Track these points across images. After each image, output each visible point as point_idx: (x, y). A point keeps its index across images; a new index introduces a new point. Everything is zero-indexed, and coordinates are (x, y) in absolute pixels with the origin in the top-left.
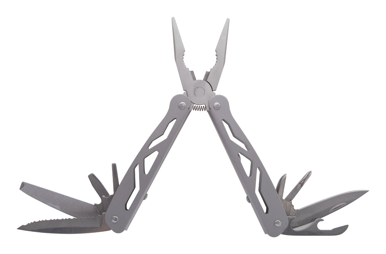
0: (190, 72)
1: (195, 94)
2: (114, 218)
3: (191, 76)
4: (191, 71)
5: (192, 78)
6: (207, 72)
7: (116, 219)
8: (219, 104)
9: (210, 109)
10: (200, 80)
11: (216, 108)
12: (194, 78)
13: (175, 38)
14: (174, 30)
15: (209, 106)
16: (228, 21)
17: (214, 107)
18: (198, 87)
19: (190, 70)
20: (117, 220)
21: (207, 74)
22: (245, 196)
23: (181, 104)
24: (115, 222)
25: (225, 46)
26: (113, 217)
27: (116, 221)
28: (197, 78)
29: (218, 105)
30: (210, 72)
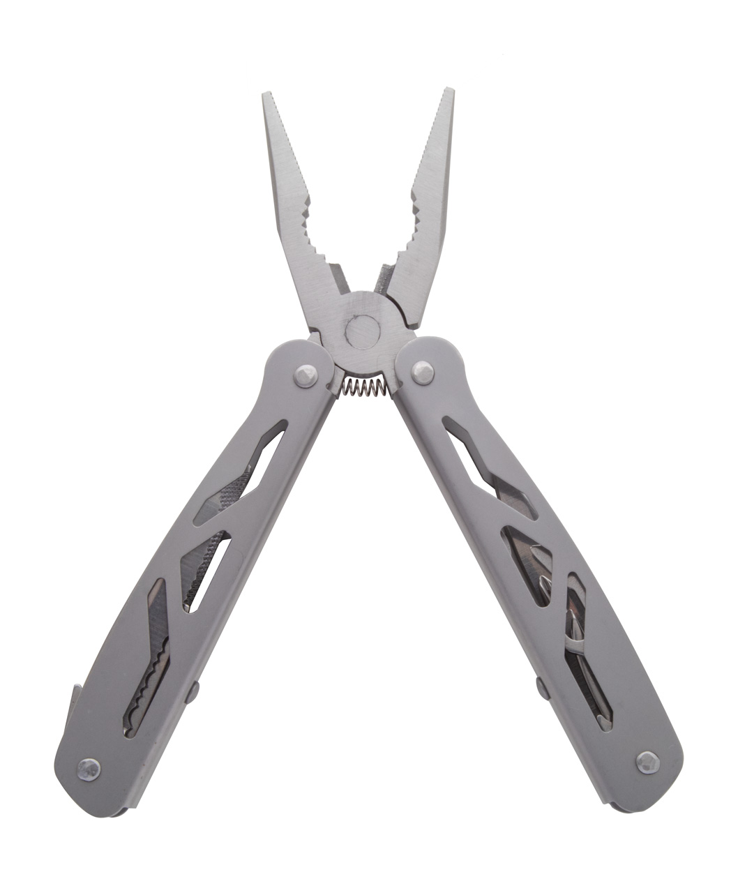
0: (329, 267)
1: (347, 340)
2: (87, 766)
3: (332, 279)
4: (332, 266)
5: (335, 286)
6: (384, 265)
7: (92, 770)
8: (431, 368)
9: (400, 383)
10: (365, 293)
11: (420, 380)
12: (344, 288)
13: (275, 158)
14: (270, 133)
15: (396, 376)
16: (449, 98)
17: (414, 379)
18: (356, 317)
19: (330, 260)
20: (96, 771)
21: (387, 274)
22: (534, 676)
23: (302, 371)
24: (90, 778)
25: (442, 178)
26: (84, 763)
27: (93, 775)
28: (353, 287)
29: (426, 368)
30: (394, 266)
